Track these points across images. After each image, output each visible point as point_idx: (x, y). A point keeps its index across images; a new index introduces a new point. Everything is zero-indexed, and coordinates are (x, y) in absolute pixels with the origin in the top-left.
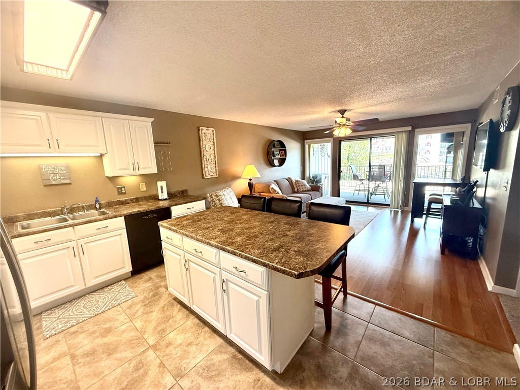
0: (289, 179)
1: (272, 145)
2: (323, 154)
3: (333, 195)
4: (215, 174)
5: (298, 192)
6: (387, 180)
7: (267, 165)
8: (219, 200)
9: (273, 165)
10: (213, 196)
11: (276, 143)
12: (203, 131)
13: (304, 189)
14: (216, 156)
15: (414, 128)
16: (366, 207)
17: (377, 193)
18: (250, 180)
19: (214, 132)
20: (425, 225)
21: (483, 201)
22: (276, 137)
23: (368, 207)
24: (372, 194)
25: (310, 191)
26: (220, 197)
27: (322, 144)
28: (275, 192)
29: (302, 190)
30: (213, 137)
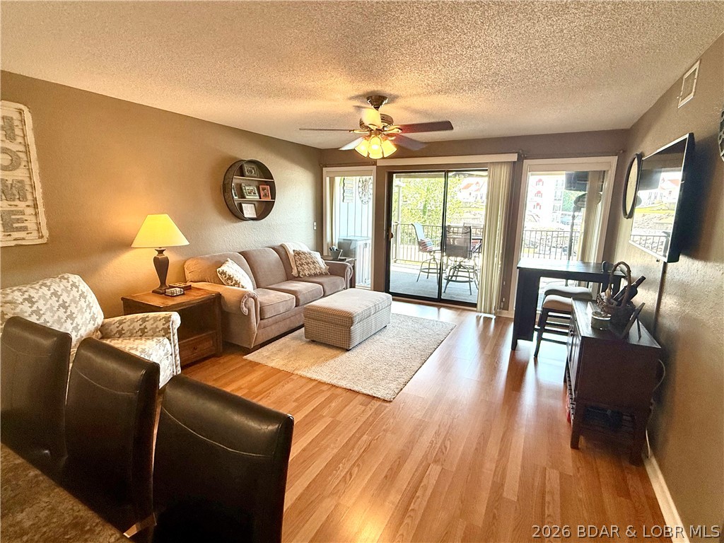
0: (281, 249)
1: (236, 168)
2: (365, 199)
3: (376, 288)
5: (298, 278)
6: (475, 254)
7: (221, 213)
9: (237, 215)
11: (246, 168)
13: (313, 272)
15: (521, 158)
16: (436, 309)
17: (459, 279)
18: (161, 252)
19: (28, 116)
20: (536, 355)
22: (248, 152)
23: (439, 307)
24: (449, 281)
25: (326, 274)
27: (364, 178)
28: (229, 281)
29: (307, 273)
30: (23, 129)
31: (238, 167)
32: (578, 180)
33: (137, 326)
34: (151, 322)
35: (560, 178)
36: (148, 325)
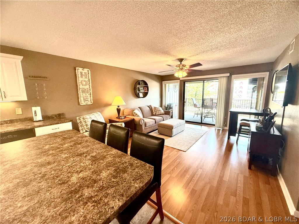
0: (150, 106)
1: (138, 83)
2: (176, 91)
3: (180, 118)
4: (90, 102)
5: (155, 115)
6: (214, 108)
7: (134, 97)
8: (85, 122)
9: (138, 96)
10: (81, 118)
11: (141, 82)
12: (79, 71)
13: (160, 113)
14: (91, 89)
15: (231, 75)
16: (200, 126)
17: (208, 117)
18: (119, 107)
19: (90, 72)
20: (237, 141)
21: (280, 128)
22: (141, 78)
23: (201, 125)
24: (205, 117)
25: (164, 114)
26: (86, 120)
27: (175, 84)
28: (136, 115)
29: (158, 114)
30: (88, 75)
31: (138, 82)
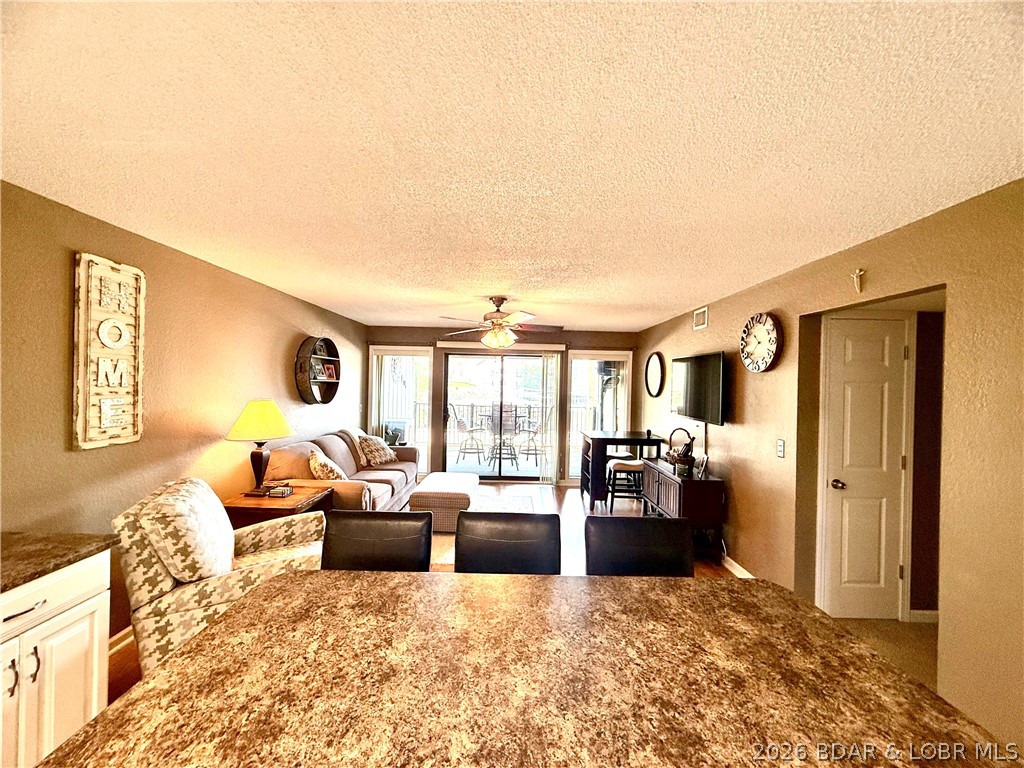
0: (345, 436)
1: (311, 349)
4: (131, 429)
5: (369, 468)
7: (294, 398)
8: (176, 535)
10: (144, 522)
11: (318, 345)
12: (95, 271)
13: (384, 459)
14: (142, 367)
18: (260, 445)
20: (611, 512)
25: (399, 460)
28: (331, 474)
29: (378, 460)
30: (136, 299)
32: (607, 367)
33: (281, 533)
34: (300, 525)
35: (594, 365)
36: (297, 530)
